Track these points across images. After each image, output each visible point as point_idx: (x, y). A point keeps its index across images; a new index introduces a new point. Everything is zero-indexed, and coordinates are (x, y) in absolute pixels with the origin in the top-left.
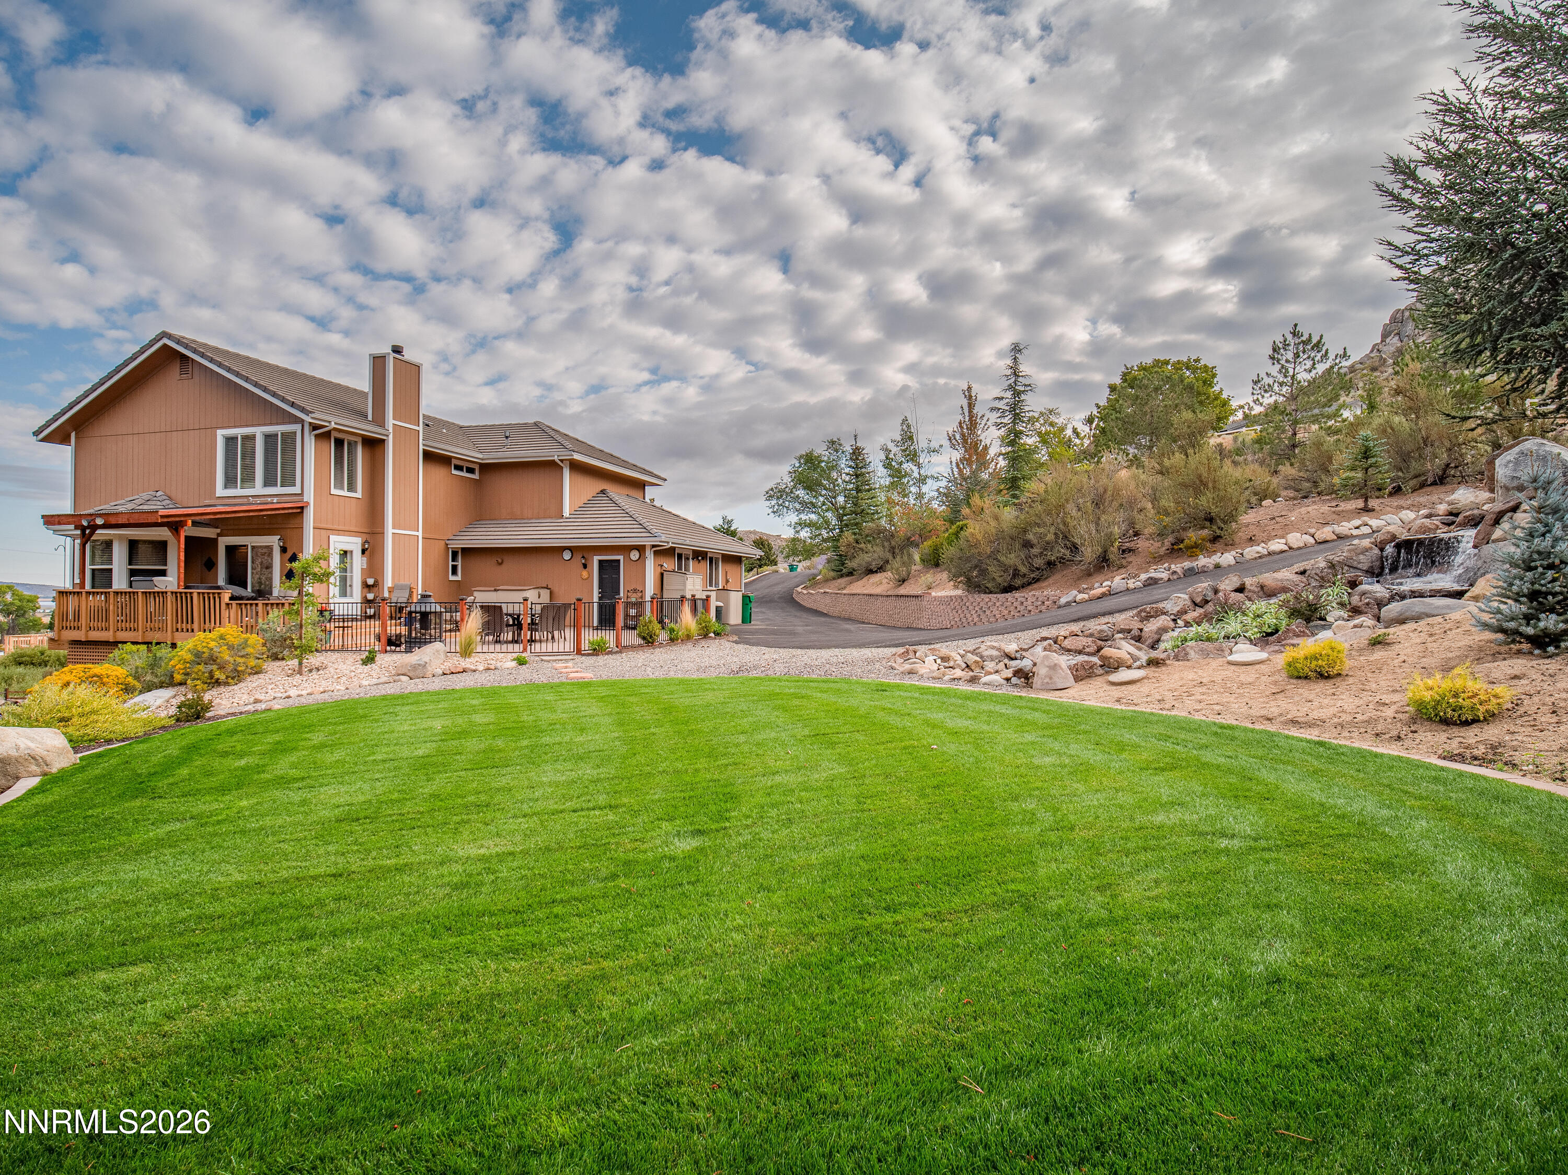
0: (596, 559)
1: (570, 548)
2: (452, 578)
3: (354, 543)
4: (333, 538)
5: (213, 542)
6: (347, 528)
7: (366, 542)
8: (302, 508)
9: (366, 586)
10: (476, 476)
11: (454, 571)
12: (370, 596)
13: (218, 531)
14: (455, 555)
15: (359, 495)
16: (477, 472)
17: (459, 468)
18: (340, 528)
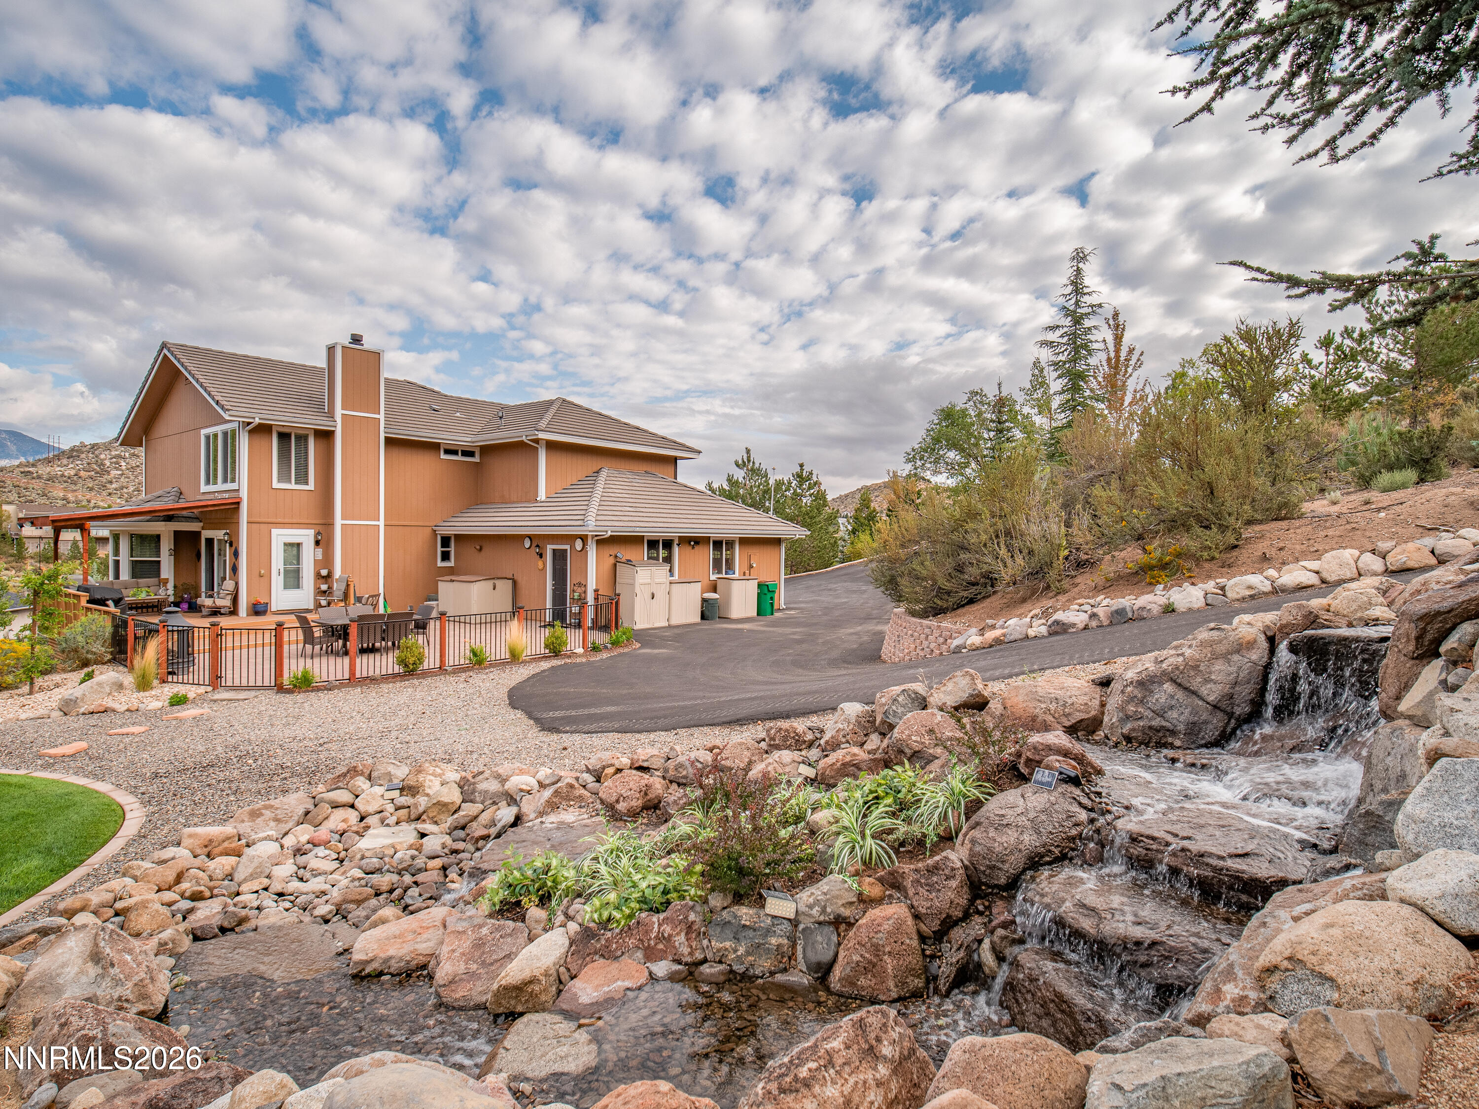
0: (550, 548)
1: (530, 537)
2: (440, 564)
3: (306, 536)
4: (275, 532)
5: (198, 534)
6: (295, 521)
7: (319, 533)
8: (238, 503)
9: (318, 576)
10: (476, 459)
11: (445, 556)
12: (324, 587)
13: (201, 524)
14: (446, 541)
15: (311, 486)
16: (477, 455)
17: (447, 452)
18: (286, 521)
